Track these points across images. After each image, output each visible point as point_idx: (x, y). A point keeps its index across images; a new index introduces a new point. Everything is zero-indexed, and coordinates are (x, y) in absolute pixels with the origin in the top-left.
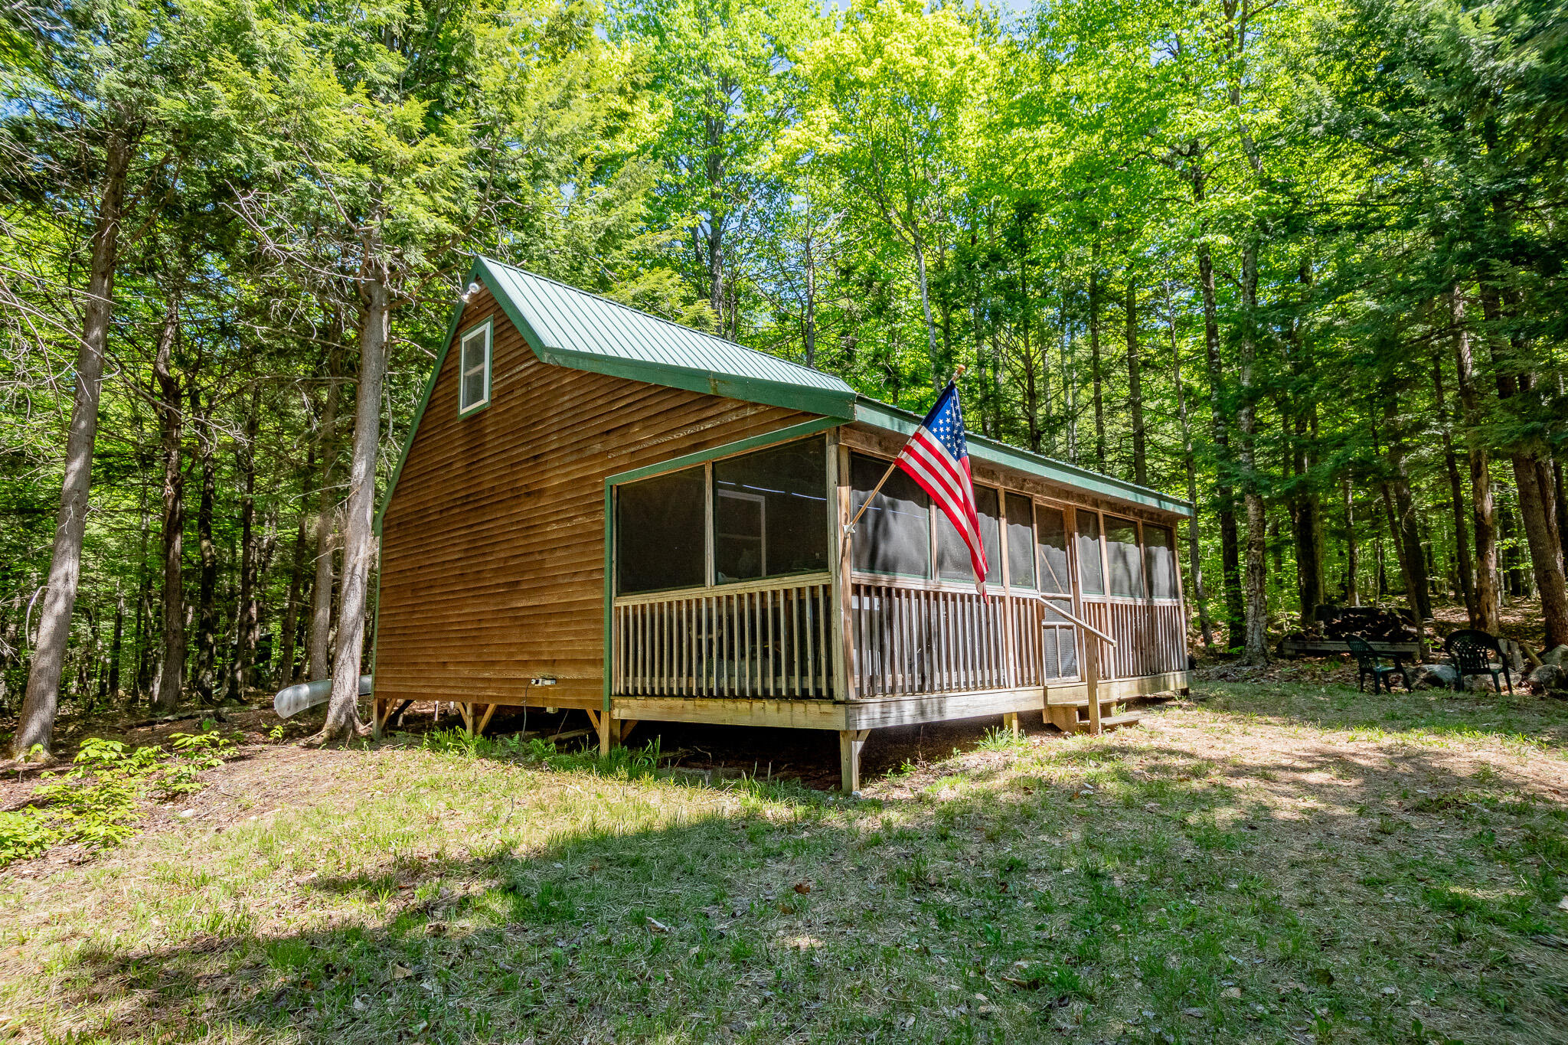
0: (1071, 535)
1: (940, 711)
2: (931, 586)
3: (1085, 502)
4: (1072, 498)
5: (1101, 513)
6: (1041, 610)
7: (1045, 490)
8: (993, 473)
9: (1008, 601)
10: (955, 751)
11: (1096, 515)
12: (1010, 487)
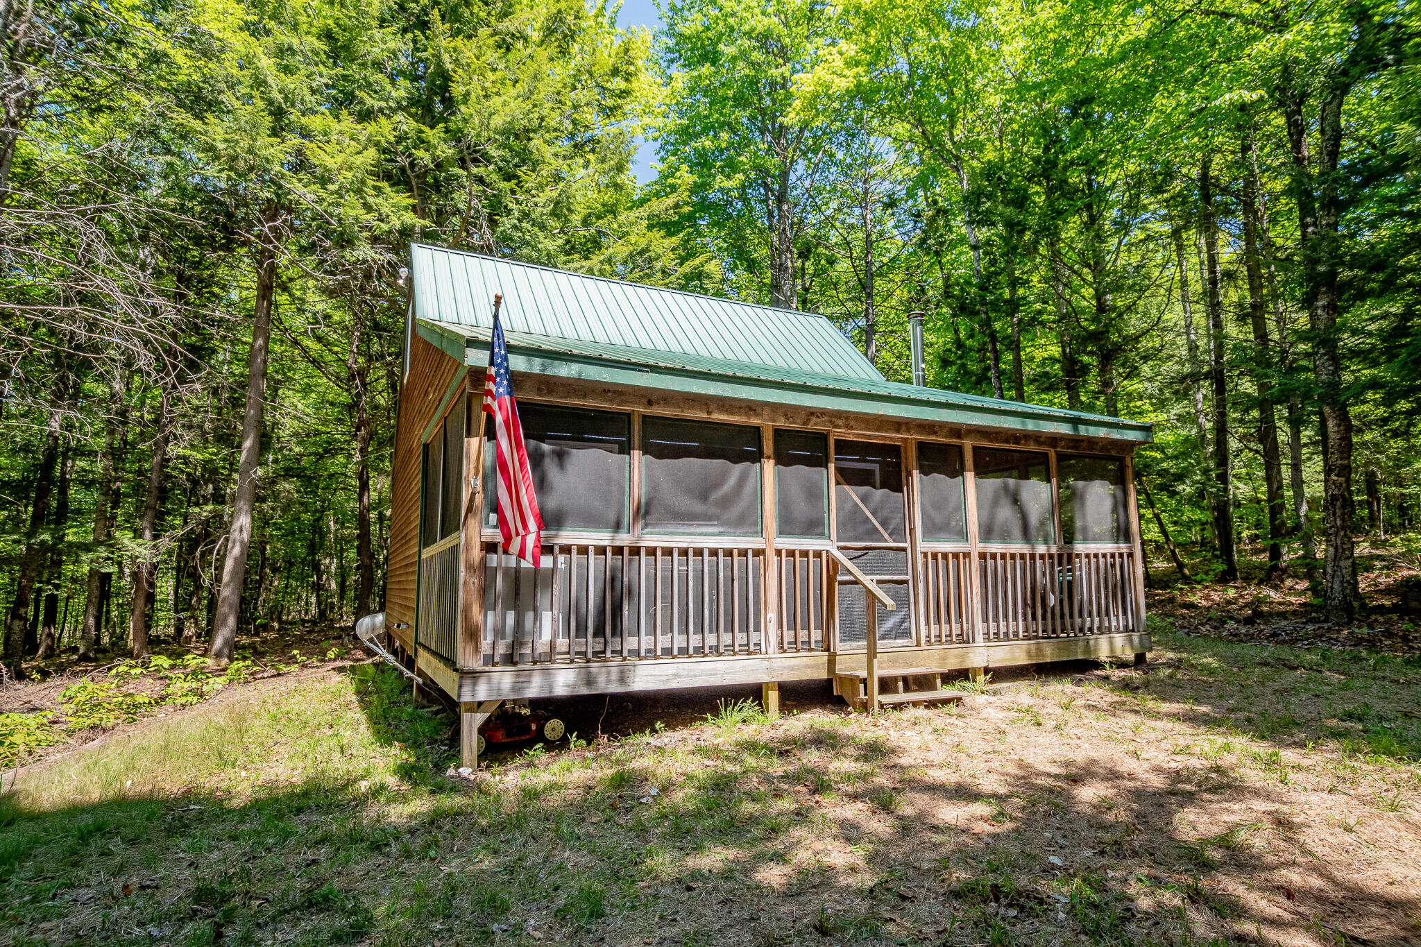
0: (909, 474)
1: (622, 680)
2: (624, 539)
3: (935, 433)
4: (908, 430)
5: (968, 444)
6: (834, 565)
7: (852, 423)
8: (750, 409)
9: (771, 555)
10: (658, 725)
11: (960, 449)
12: (782, 423)
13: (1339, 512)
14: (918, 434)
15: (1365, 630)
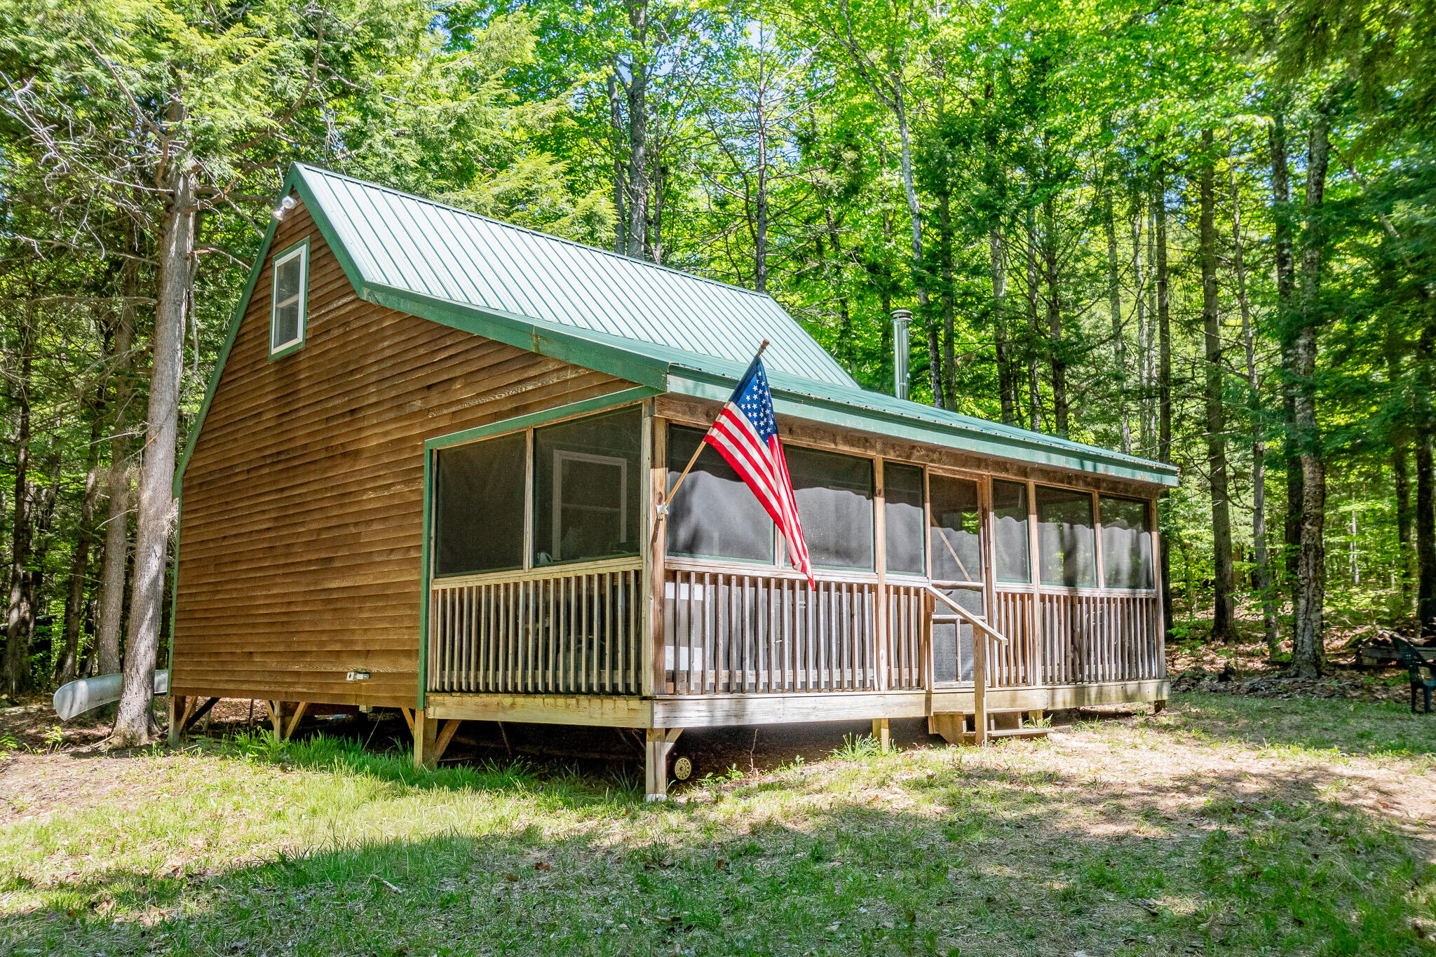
0: (985, 514)
3: (1007, 471)
4: (987, 467)
5: (1032, 483)
6: (930, 601)
7: (944, 458)
8: (866, 440)
9: (882, 590)
10: (798, 758)
11: (1025, 487)
12: (891, 456)
13: (1311, 563)
14: (996, 471)
15: (1335, 683)
